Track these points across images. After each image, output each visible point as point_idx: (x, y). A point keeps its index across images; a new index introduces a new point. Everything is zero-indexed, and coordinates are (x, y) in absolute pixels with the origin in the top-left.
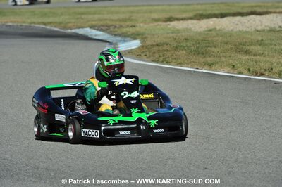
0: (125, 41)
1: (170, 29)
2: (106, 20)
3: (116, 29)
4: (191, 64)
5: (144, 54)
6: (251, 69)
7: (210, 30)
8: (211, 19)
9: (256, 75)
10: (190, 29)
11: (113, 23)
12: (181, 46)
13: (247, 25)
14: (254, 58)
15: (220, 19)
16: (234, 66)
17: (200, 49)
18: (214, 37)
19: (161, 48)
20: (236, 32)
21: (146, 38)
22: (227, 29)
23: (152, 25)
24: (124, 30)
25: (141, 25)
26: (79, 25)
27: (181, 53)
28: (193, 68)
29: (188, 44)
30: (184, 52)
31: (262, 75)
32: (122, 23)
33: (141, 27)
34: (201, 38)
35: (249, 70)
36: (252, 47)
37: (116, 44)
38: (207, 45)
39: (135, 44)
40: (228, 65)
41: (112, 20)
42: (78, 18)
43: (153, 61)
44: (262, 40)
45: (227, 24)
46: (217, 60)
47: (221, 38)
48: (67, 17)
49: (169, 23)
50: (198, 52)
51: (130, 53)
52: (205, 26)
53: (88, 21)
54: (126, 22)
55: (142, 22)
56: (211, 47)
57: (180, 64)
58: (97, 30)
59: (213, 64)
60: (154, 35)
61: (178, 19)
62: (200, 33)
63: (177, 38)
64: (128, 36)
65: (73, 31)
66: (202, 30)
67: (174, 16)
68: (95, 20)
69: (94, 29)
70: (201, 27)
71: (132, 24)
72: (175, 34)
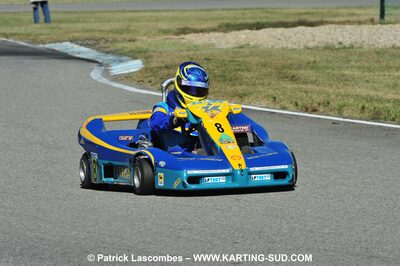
0: (121, 61)
1: (184, 44)
2: (93, 30)
3: (108, 44)
5: (149, 79)
6: (300, 103)
7: (242, 47)
8: (242, 32)
9: (307, 110)
10: (213, 45)
11: (101, 36)
13: (294, 40)
14: (304, 87)
15: (254, 32)
16: (275, 98)
17: (227, 74)
18: (247, 56)
19: (172, 71)
20: (278, 50)
21: (150, 57)
22: (265, 46)
23: (159, 38)
24: (119, 46)
25: (144, 38)
26: (55, 37)
29: (210, 65)
31: (314, 111)
32: (116, 36)
33: (144, 41)
34: (227, 58)
35: (297, 104)
36: (302, 72)
37: (108, 65)
38: (237, 67)
39: (135, 65)
40: (267, 97)
41: (102, 31)
42: (53, 28)
44: (315, 62)
45: (265, 38)
46: (251, 89)
47: (256, 58)
49: (182, 36)
50: (224, 78)
51: (126, 78)
52: (233, 42)
53: (67, 33)
54: (121, 33)
55: (145, 35)
56: (242, 71)
58: (81, 45)
59: (245, 95)
60: (161, 53)
61: (195, 31)
62: (227, 51)
63: (194, 57)
64: (125, 54)
65: (47, 46)
66: (229, 46)
67: (189, 26)
68: (75, 32)
69: (77, 44)
70: (229, 42)
71: (130, 36)
72: (191, 52)
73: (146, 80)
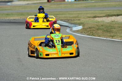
0: (76, 26)
1: (95, 21)
2: (67, 17)
3: (72, 21)
4: (104, 36)
5: (84, 32)
7: (113, 22)
8: (113, 17)
10: (104, 21)
11: (71, 19)
12: (100, 28)
15: (117, 17)
17: (108, 30)
18: (114, 24)
19: (91, 29)
21: (85, 25)
22: (120, 21)
23: (87, 19)
24: (75, 22)
25: (83, 19)
27: (99, 31)
28: (105, 38)
29: (103, 27)
30: (101, 31)
32: (74, 19)
33: (83, 20)
34: (108, 25)
37: (72, 27)
38: (111, 28)
39: (80, 28)
40: (120, 37)
41: (70, 17)
43: (88, 35)
45: (120, 19)
46: (115, 34)
47: (117, 25)
49: (95, 18)
50: (107, 31)
51: (77, 31)
52: (110, 20)
53: (60, 18)
54: (76, 18)
55: (83, 18)
56: (113, 29)
57: (99, 36)
58: (64, 21)
59: (113, 36)
60: (88, 23)
61: (99, 17)
62: (108, 23)
63: (98, 25)
64: (77, 24)
66: (109, 21)
67: (97, 15)
68: (63, 17)
69: (62, 21)
70: (109, 20)
71: (79, 19)
72: (97, 23)
73: (83, 32)
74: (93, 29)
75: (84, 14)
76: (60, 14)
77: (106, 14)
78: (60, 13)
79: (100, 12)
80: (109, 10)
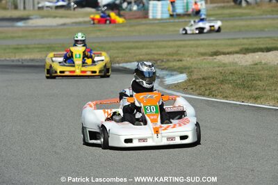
0: (172, 75)
1: (216, 63)
2: (153, 54)
3: (163, 63)
4: (237, 97)
5: (191, 87)
7: (256, 64)
8: (256, 54)
10: (236, 63)
11: (161, 57)
12: (227, 80)
15: (265, 53)
17: (246, 83)
18: (260, 71)
19: (207, 82)
21: (192, 72)
22: (272, 63)
23: (198, 59)
24: (171, 64)
25: (188, 59)
26: (127, 59)
27: (227, 87)
28: (239, 101)
29: (234, 77)
30: (230, 86)
32: (170, 58)
33: (188, 61)
34: (245, 72)
37: (163, 78)
38: (253, 78)
39: (181, 78)
40: (273, 99)
41: (160, 54)
42: (125, 53)
43: (200, 95)
45: (272, 58)
46: (262, 93)
47: (266, 72)
48: (115, 52)
49: (215, 57)
50: (243, 86)
51: (176, 87)
52: (251, 60)
53: (136, 56)
54: (173, 56)
55: (189, 56)
56: (256, 81)
57: (226, 97)
59: (258, 97)
60: (200, 69)
61: (224, 54)
62: (246, 67)
63: (223, 72)
64: (175, 70)
65: (121, 65)
66: (248, 63)
67: (221, 50)
68: (143, 55)
70: (247, 61)
71: (179, 57)
72: (221, 69)
73: (189, 88)
74: (212, 81)
75: (191, 47)
76: (137, 48)
77: (241, 47)
78: (137, 44)
79: (229, 42)
80: (247, 38)
